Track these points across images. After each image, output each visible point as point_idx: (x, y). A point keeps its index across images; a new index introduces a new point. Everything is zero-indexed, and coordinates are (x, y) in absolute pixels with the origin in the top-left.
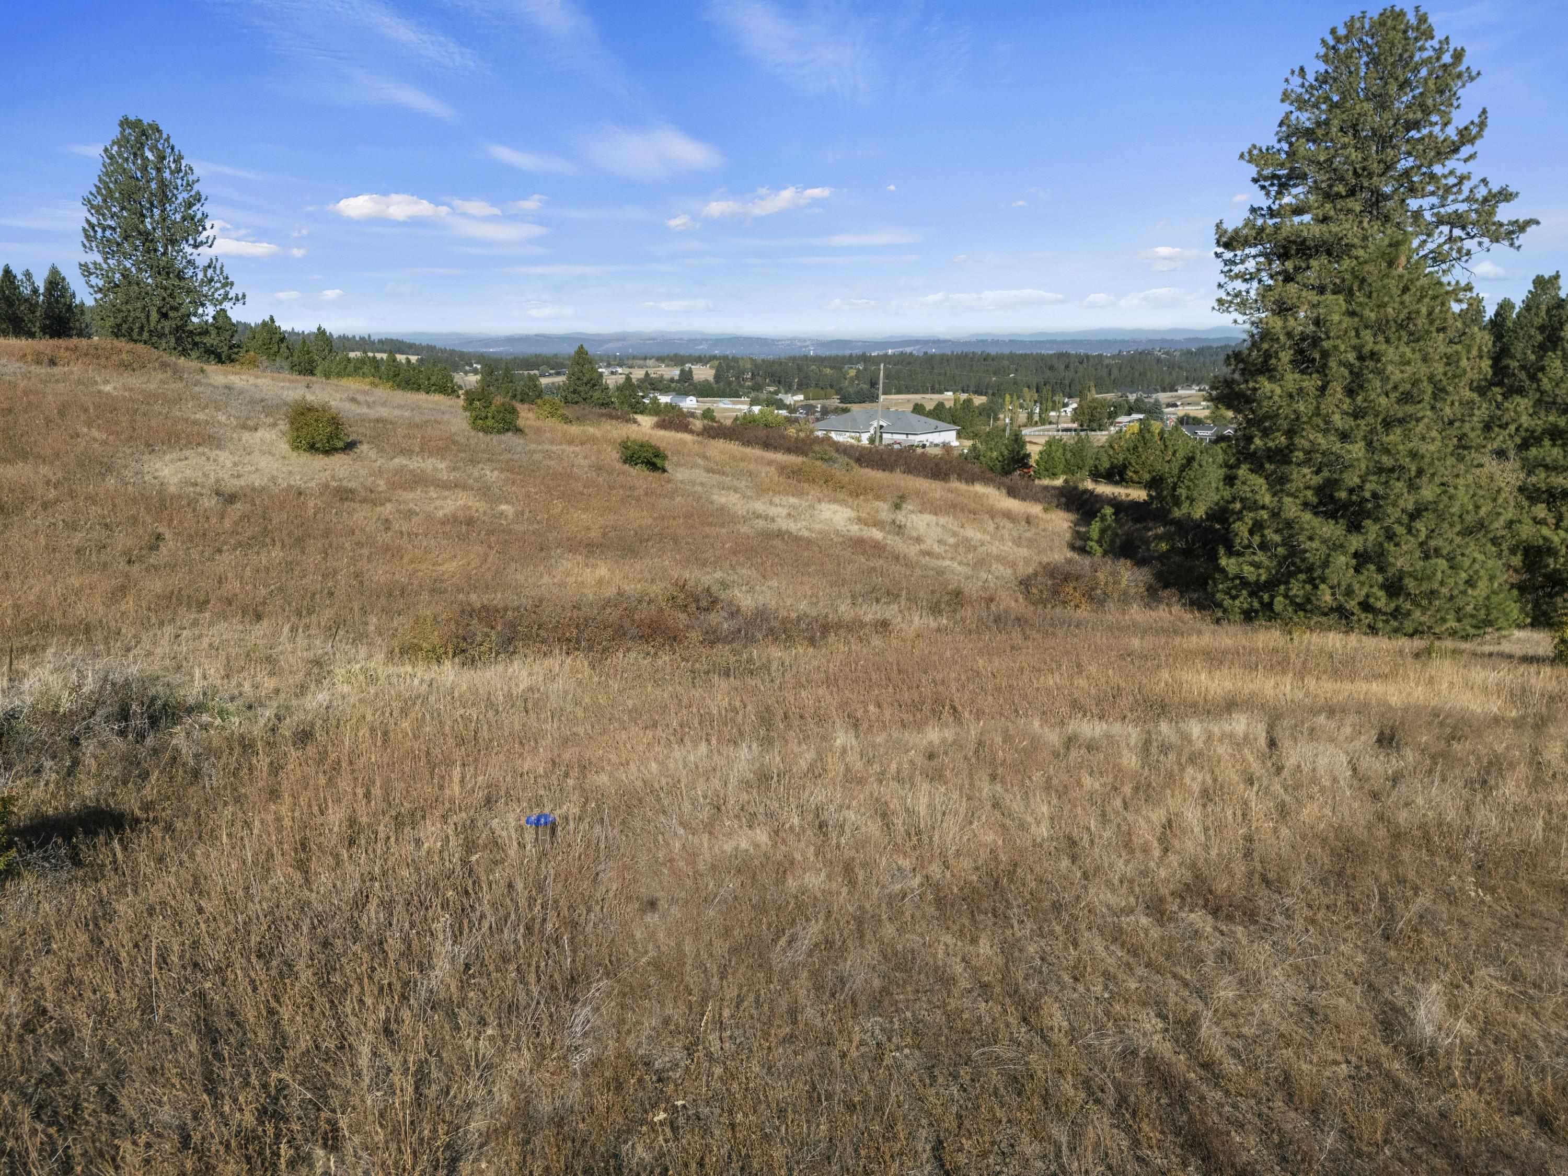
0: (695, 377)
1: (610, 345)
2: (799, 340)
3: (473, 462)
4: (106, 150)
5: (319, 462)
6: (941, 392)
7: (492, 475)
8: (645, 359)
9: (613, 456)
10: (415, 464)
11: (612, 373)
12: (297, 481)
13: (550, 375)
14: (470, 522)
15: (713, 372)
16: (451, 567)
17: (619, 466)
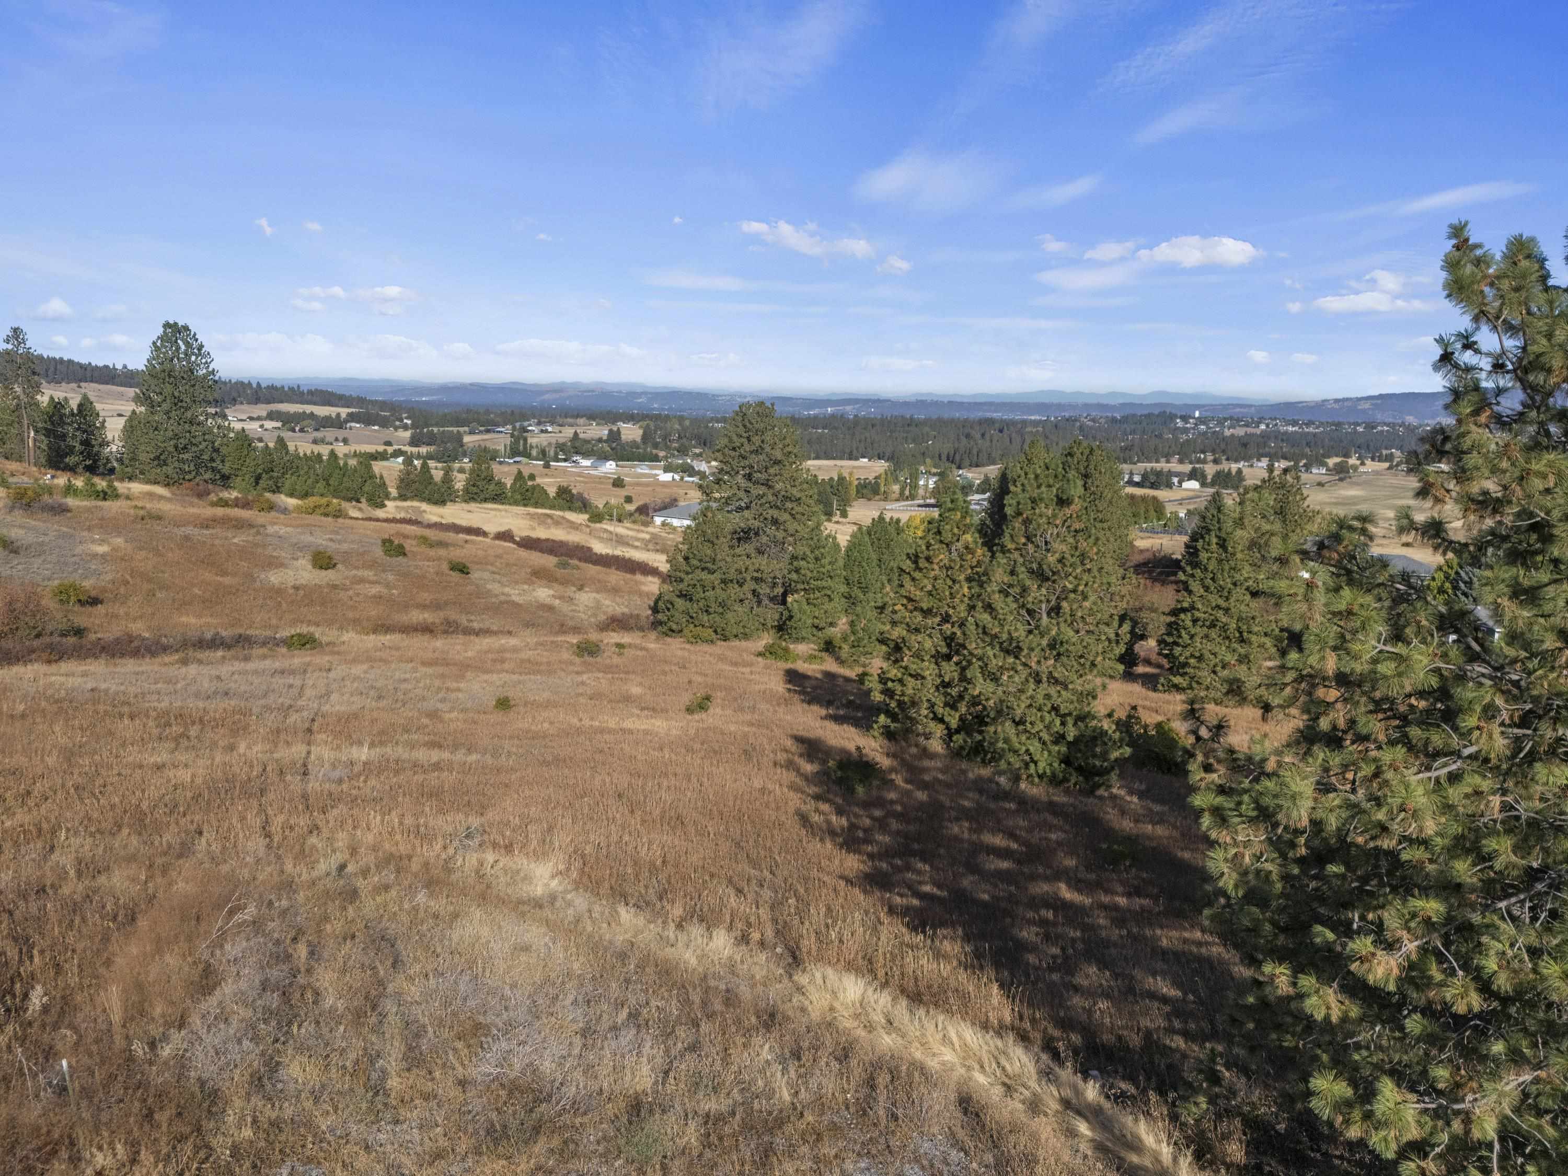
0: (623, 437)
1: (546, 397)
2: (740, 396)
3: (384, 571)
4: (154, 343)
5: (324, 573)
6: (857, 459)
7: (391, 577)
8: (577, 416)
9: (445, 567)
10: (360, 573)
11: (542, 431)
12: (317, 581)
13: (481, 432)
14: (381, 597)
15: (641, 432)
16: (373, 613)
17: (447, 572)
